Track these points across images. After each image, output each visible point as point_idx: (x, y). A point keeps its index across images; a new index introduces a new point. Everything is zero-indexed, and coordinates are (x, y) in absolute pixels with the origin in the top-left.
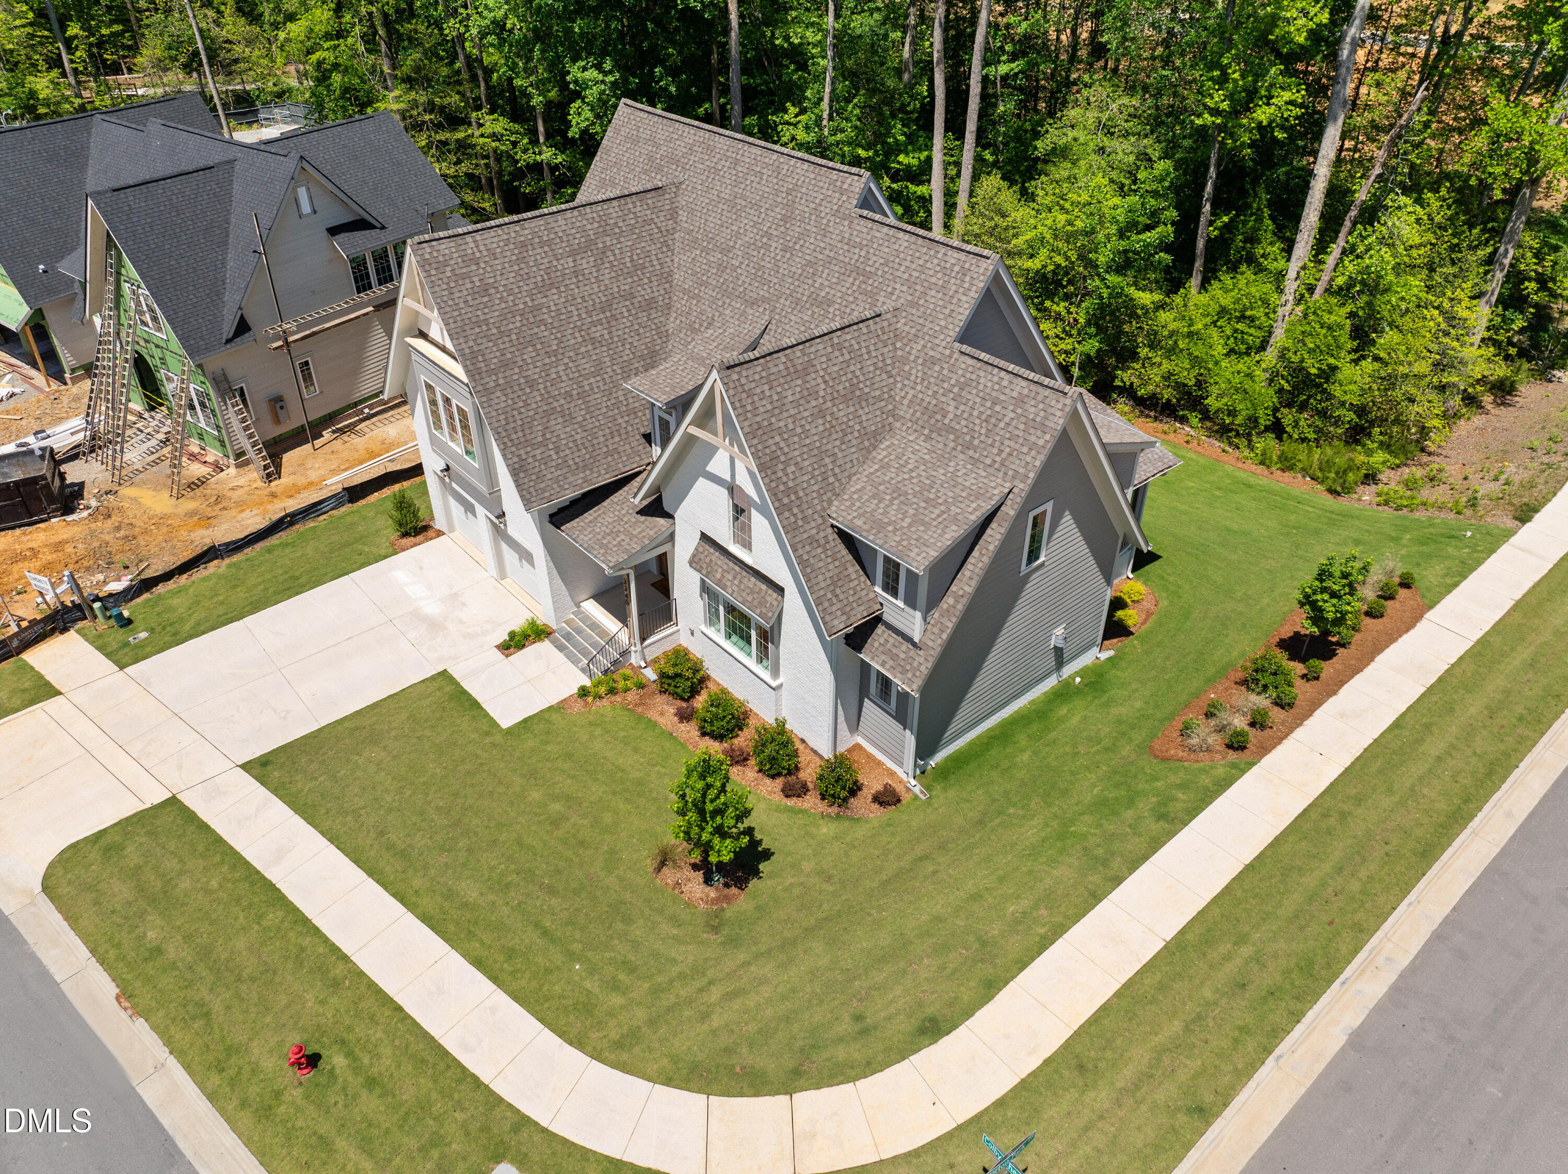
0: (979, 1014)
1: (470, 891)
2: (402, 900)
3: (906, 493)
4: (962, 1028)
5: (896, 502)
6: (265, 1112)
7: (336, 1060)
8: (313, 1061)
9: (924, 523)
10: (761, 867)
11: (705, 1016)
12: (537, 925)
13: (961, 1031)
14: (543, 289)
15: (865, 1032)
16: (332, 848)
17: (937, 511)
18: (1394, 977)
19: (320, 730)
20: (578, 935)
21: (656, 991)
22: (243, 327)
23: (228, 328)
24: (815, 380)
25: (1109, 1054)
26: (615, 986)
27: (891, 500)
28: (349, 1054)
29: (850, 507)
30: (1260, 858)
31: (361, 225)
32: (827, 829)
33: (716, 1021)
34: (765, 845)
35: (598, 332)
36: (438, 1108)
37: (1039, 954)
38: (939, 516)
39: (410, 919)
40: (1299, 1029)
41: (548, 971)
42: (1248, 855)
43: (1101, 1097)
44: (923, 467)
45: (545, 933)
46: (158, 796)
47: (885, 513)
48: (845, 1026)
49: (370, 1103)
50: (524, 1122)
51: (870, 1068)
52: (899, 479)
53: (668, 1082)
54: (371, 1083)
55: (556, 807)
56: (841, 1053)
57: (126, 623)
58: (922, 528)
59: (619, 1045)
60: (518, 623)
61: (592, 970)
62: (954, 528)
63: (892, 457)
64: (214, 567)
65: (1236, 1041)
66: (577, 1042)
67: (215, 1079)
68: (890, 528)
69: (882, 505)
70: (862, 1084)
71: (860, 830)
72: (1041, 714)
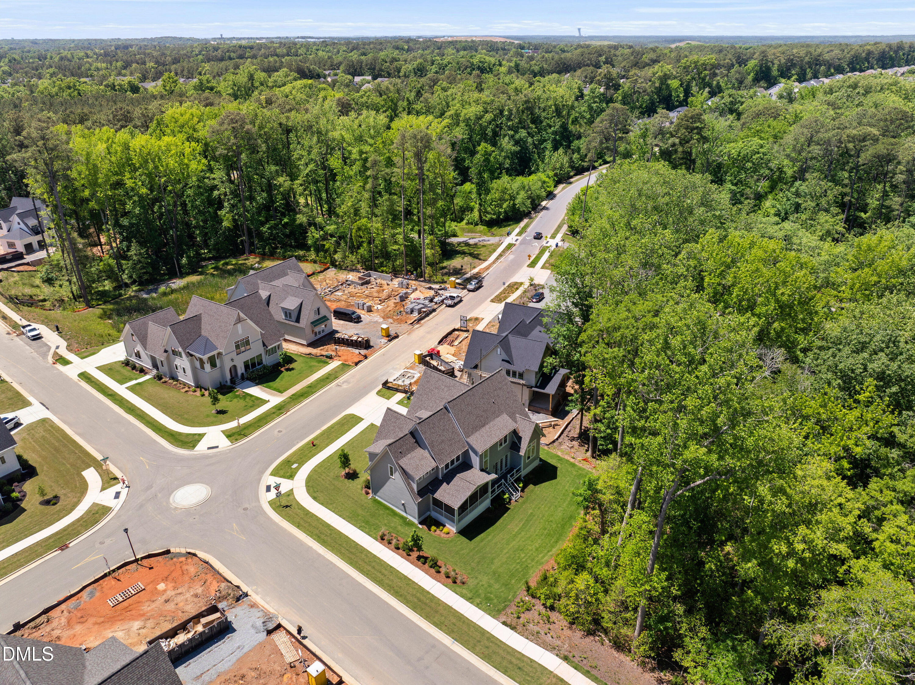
22: (476, 367)
23: (473, 366)
24: (398, 422)
31: (509, 362)
32: (359, 487)
49: (308, 452)
50: (304, 464)
71: (359, 491)
72: (395, 514)
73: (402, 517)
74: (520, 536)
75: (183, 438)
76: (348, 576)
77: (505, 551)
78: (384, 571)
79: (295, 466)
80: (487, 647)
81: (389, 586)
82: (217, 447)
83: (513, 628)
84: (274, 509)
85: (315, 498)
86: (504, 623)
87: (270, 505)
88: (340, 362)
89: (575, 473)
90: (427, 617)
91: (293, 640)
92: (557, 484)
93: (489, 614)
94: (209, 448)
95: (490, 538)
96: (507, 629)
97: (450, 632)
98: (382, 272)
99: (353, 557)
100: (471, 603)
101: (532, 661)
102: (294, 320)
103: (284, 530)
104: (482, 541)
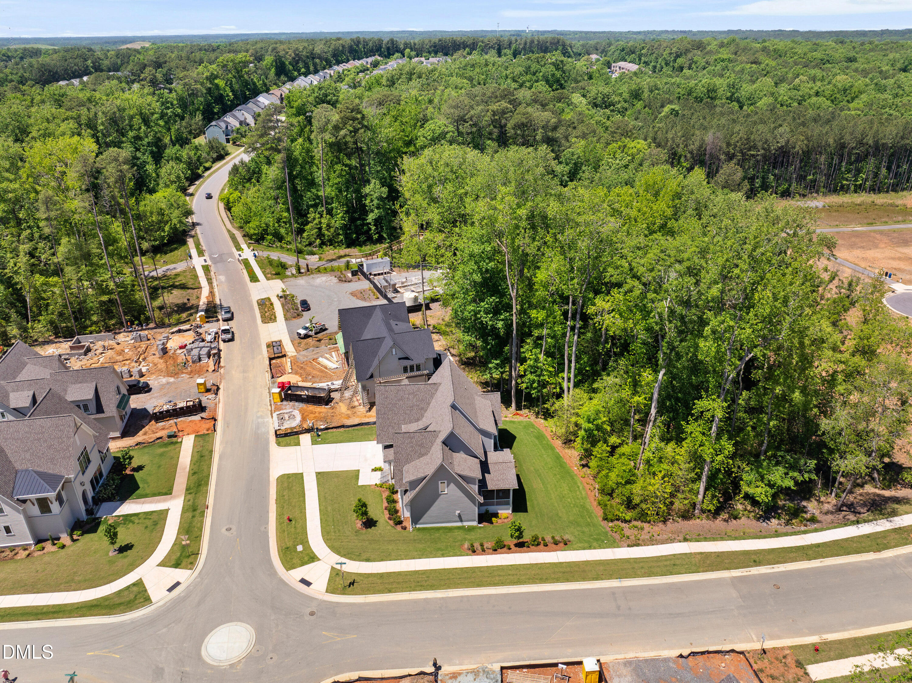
0: (376, 562)
1: (329, 508)
6: (281, 524)
7: (293, 522)
8: (290, 521)
10: (373, 527)
12: (333, 518)
13: (371, 563)
14: (399, 400)
15: (359, 555)
19: (331, 472)
20: (337, 523)
22: (372, 376)
23: (368, 376)
24: (414, 441)
25: (387, 578)
26: (335, 532)
28: (295, 522)
29: (408, 466)
31: (407, 358)
32: (389, 527)
35: (408, 412)
36: (300, 534)
41: (329, 525)
43: (380, 581)
45: (333, 520)
46: (302, 472)
48: (357, 553)
49: (293, 530)
50: (308, 542)
53: (329, 547)
54: (295, 528)
56: (353, 556)
57: (319, 436)
59: (327, 539)
60: (378, 466)
61: (334, 528)
63: (422, 460)
64: (342, 430)
71: (394, 531)
72: (450, 529)
73: (459, 528)
74: (549, 489)
75: (117, 600)
76: (490, 596)
77: (556, 505)
78: (510, 572)
79: (300, 548)
80: (642, 568)
82: (178, 584)
83: (637, 545)
84: (344, 594)
85: (368, 560)
86: (629, 546)
87: (332, 593)
88: (192, 437)
89: (520, 427)
90: (584, 579)
91: (525, 670)
92: (520, 440)
93: (614, 547)
94: (170, 590)
95: (535, 502)
96: (635, 548)
97: (610, 577)
98: (91, 333)
99: (473, 580)
100: (594, 549)
101: (673, 555)
102: (94, 411)
103: (381, 603)
104: (533, 507)
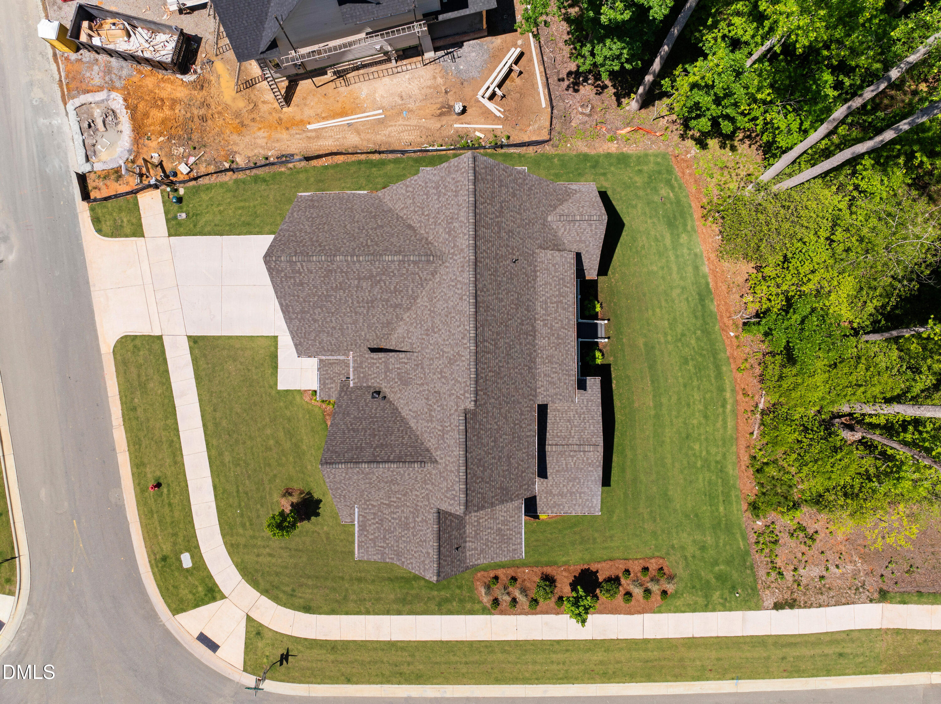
0: (322, 616)
1: (227, 458)
2: (207, 445)
3: (382, 526)
4: (315, 615)
5: (377, 525)
6: (143, 492)
7: (165, 491)
9: (375, 543)
10: (312, 518)
11: (258, 555)
12: (238, 486)
13: (314, 616)
15: (292, 595)
16: (198, 404)
17: (382, 544)
18: (440, 696)
19: (219, 337)
20: (246, 499)
21: (253, 537)
25: (343, 651)
26: (243, 525)
27: (377, 522)
28: (169, 491)
29: (366, 509)
30: (447, 642)
33: (260, 559)
34: (320, 511)
36: (181, 526)
37: (354, 614)
38: (381, 547)
39: (205, 454)
40: (397, 686)
41: (231, 506)
42: (445, 638)
43: (331, 657)
44: (397, 521)
45: (238, 491)
46: (157, 333)
47: (370, 525)
48: (288, 589)
49: (167, 510)
51: (285, 605)
52: (387, 517)
53: (237, 566)
54: (170, 505)
55: (271, 442)
56: (281, 595)
58: (372, 545)
59: (232, 545)
61: (242, 515)
62: (380, 557)
63: (395, 505)
64: (229, 177)
65: (377, 675)
66: (224, 535)
67: (135, 470)
68: (365, 533)
69: (372, 521)
70: (279, 607)
74: (664, 411)
77: (669, 461)
78: (554, 657)
79: (186, 561)
80: (784, 657)
81: (584, 672)
83: (792, 604)
86: (777, 606)
89: (639, 180)
90: (677, 677)
92: (634, 239)
93: (750, 609)
95: (629, 454)
96: (787, 612)
97: (723, 674)
99: (488, 668)
100: (714, 610)
101: (849, 633)
104: (623, 470)
